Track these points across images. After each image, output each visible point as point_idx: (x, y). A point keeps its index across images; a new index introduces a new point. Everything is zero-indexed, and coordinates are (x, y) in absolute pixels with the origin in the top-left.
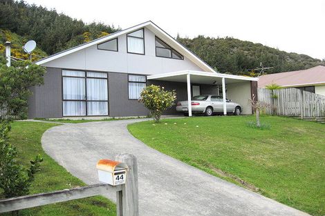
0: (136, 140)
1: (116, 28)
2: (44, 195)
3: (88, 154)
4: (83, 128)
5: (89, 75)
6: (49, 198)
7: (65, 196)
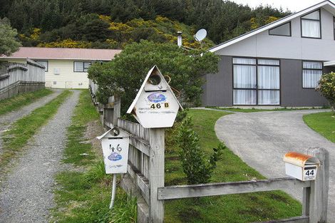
0: (313, 132)
1: (284, 11)
2: (231, 184)
3: (263, 144)
4: (255, 117)
5: (260, 62)
6: (237, 187)
7: (251, 187)
